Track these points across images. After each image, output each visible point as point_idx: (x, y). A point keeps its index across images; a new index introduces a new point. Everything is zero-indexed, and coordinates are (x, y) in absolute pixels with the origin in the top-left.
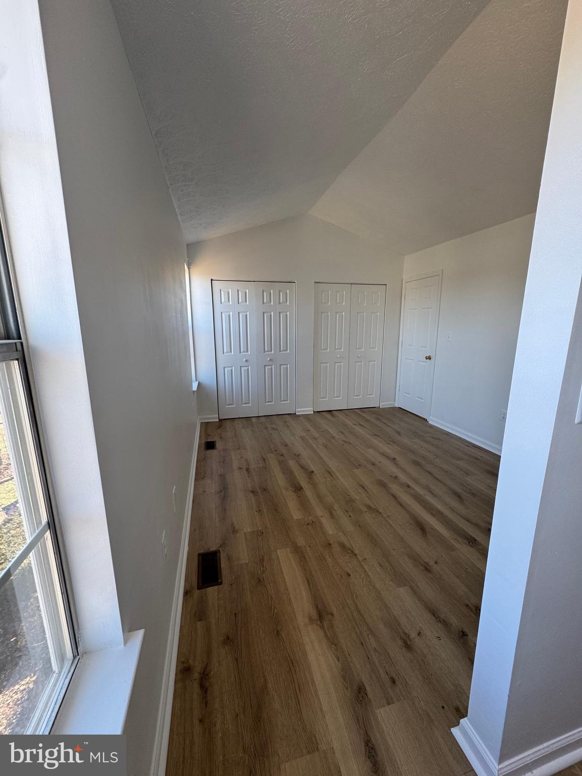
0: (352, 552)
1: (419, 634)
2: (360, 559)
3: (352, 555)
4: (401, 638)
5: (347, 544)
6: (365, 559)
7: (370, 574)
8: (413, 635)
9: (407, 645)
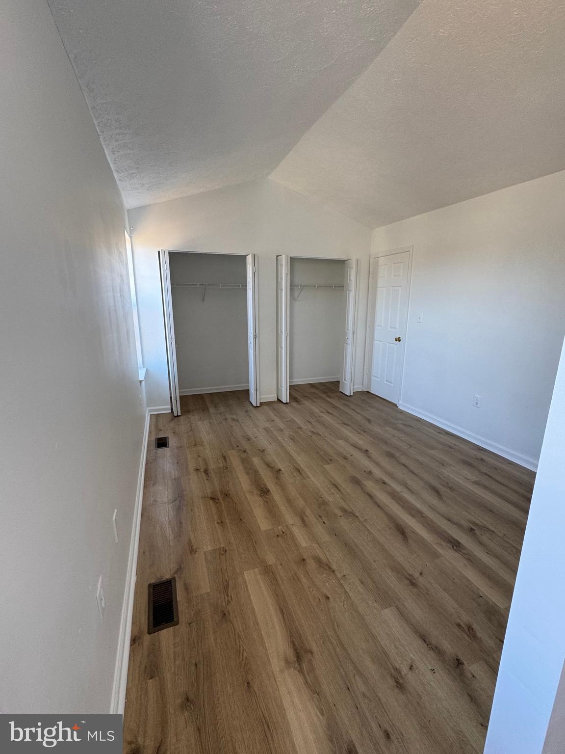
0: (330, 568)
1: (411, 667)
2: (339, 576)
3: (329, 573)
4: (392, 676)
5: (323, 558)
6: (344, 576)
7: (351, 594)
8: (405, 670)
9: (400, 685)
